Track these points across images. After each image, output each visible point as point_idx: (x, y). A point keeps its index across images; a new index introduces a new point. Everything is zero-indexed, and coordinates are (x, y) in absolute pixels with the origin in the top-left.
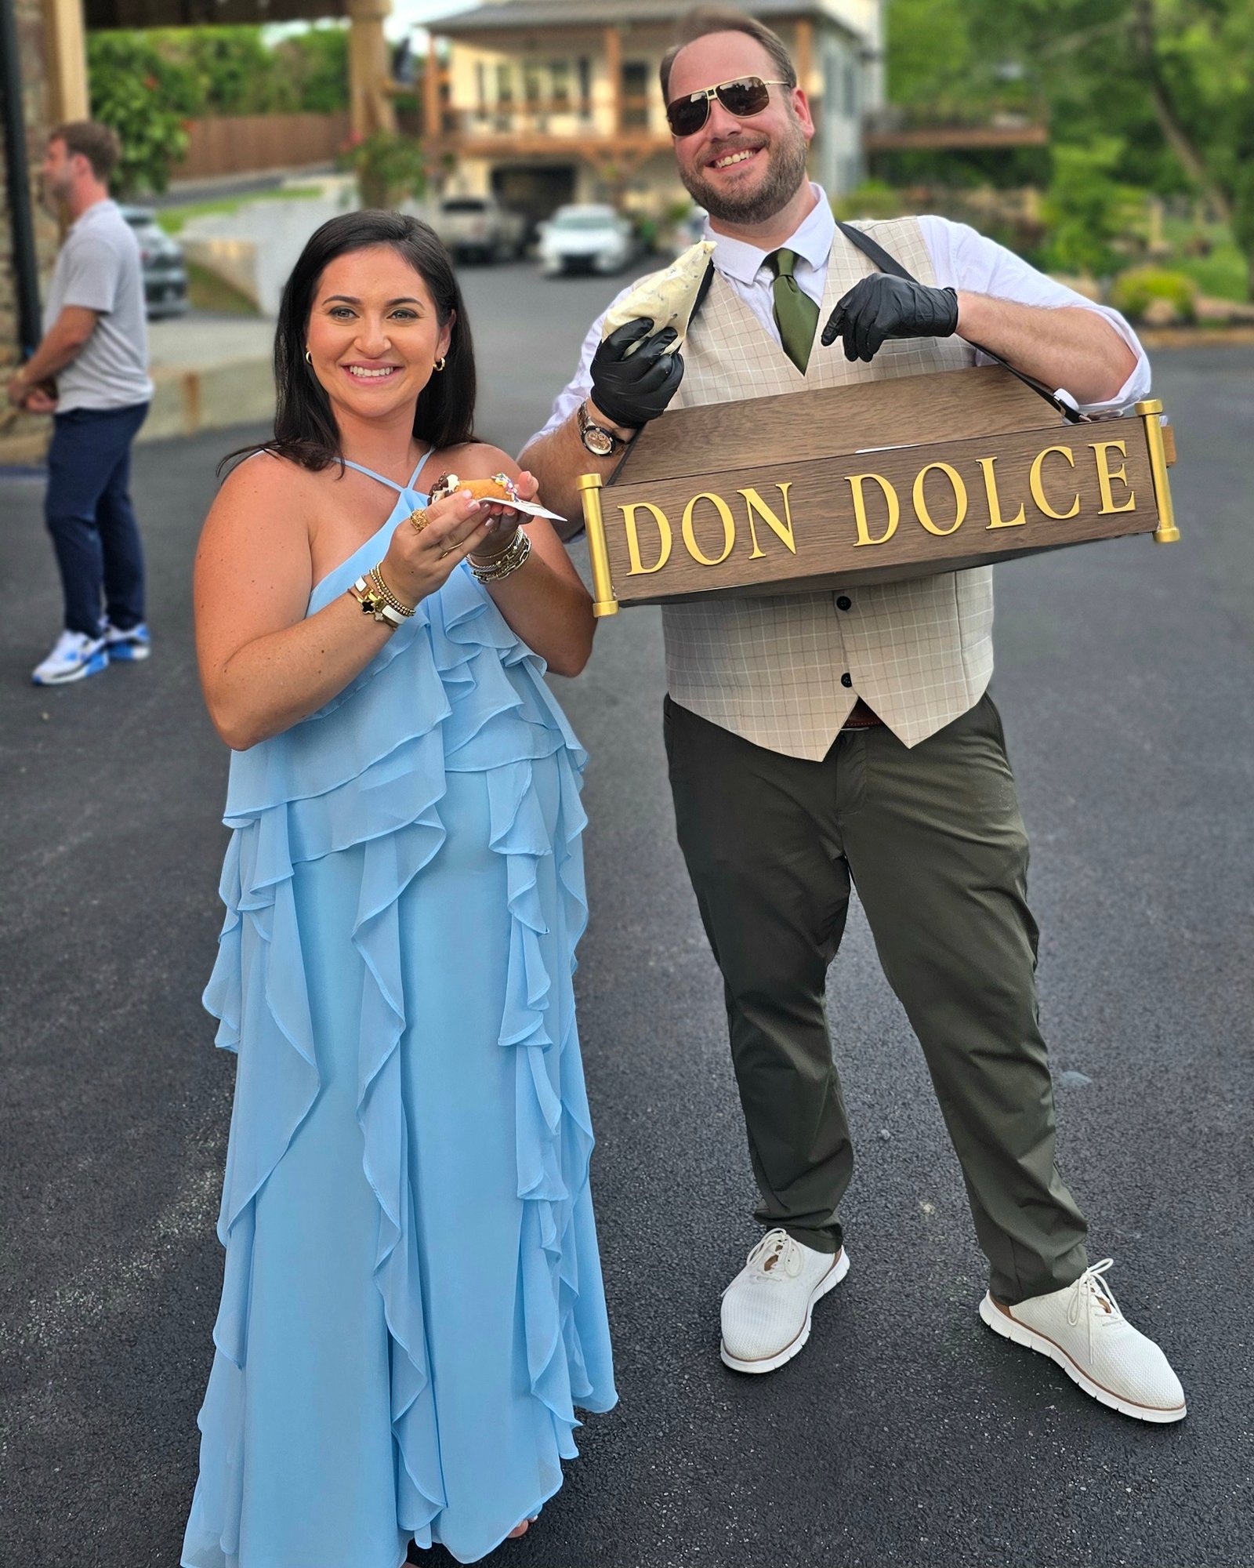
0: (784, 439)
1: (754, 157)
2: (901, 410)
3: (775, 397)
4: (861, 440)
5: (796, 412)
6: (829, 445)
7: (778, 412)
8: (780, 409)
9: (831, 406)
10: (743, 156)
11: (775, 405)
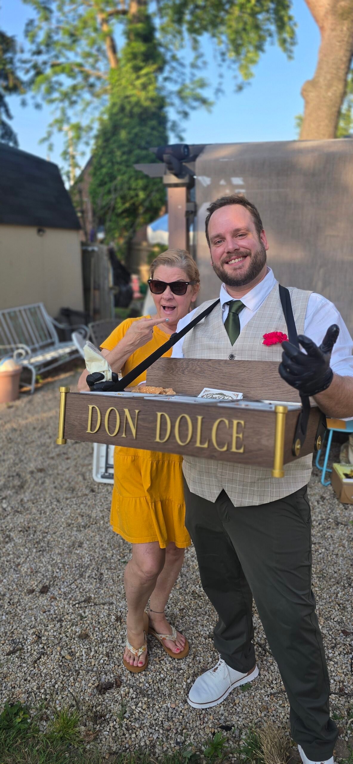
0: (210, 377)
1: (244, 260)
2: (257, 375)
3: (210, 360)
4: (239, 384)
5: (217, 367)
6: (226, 383)
7: (210, 366)
8: (211, 365)
9: (230, 368)
10: (239, 259)
11: (209, 363)
